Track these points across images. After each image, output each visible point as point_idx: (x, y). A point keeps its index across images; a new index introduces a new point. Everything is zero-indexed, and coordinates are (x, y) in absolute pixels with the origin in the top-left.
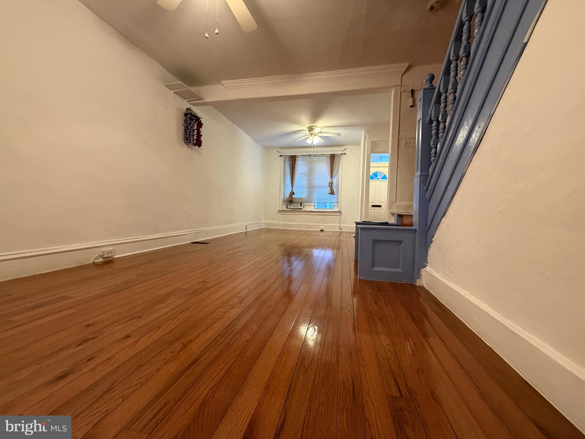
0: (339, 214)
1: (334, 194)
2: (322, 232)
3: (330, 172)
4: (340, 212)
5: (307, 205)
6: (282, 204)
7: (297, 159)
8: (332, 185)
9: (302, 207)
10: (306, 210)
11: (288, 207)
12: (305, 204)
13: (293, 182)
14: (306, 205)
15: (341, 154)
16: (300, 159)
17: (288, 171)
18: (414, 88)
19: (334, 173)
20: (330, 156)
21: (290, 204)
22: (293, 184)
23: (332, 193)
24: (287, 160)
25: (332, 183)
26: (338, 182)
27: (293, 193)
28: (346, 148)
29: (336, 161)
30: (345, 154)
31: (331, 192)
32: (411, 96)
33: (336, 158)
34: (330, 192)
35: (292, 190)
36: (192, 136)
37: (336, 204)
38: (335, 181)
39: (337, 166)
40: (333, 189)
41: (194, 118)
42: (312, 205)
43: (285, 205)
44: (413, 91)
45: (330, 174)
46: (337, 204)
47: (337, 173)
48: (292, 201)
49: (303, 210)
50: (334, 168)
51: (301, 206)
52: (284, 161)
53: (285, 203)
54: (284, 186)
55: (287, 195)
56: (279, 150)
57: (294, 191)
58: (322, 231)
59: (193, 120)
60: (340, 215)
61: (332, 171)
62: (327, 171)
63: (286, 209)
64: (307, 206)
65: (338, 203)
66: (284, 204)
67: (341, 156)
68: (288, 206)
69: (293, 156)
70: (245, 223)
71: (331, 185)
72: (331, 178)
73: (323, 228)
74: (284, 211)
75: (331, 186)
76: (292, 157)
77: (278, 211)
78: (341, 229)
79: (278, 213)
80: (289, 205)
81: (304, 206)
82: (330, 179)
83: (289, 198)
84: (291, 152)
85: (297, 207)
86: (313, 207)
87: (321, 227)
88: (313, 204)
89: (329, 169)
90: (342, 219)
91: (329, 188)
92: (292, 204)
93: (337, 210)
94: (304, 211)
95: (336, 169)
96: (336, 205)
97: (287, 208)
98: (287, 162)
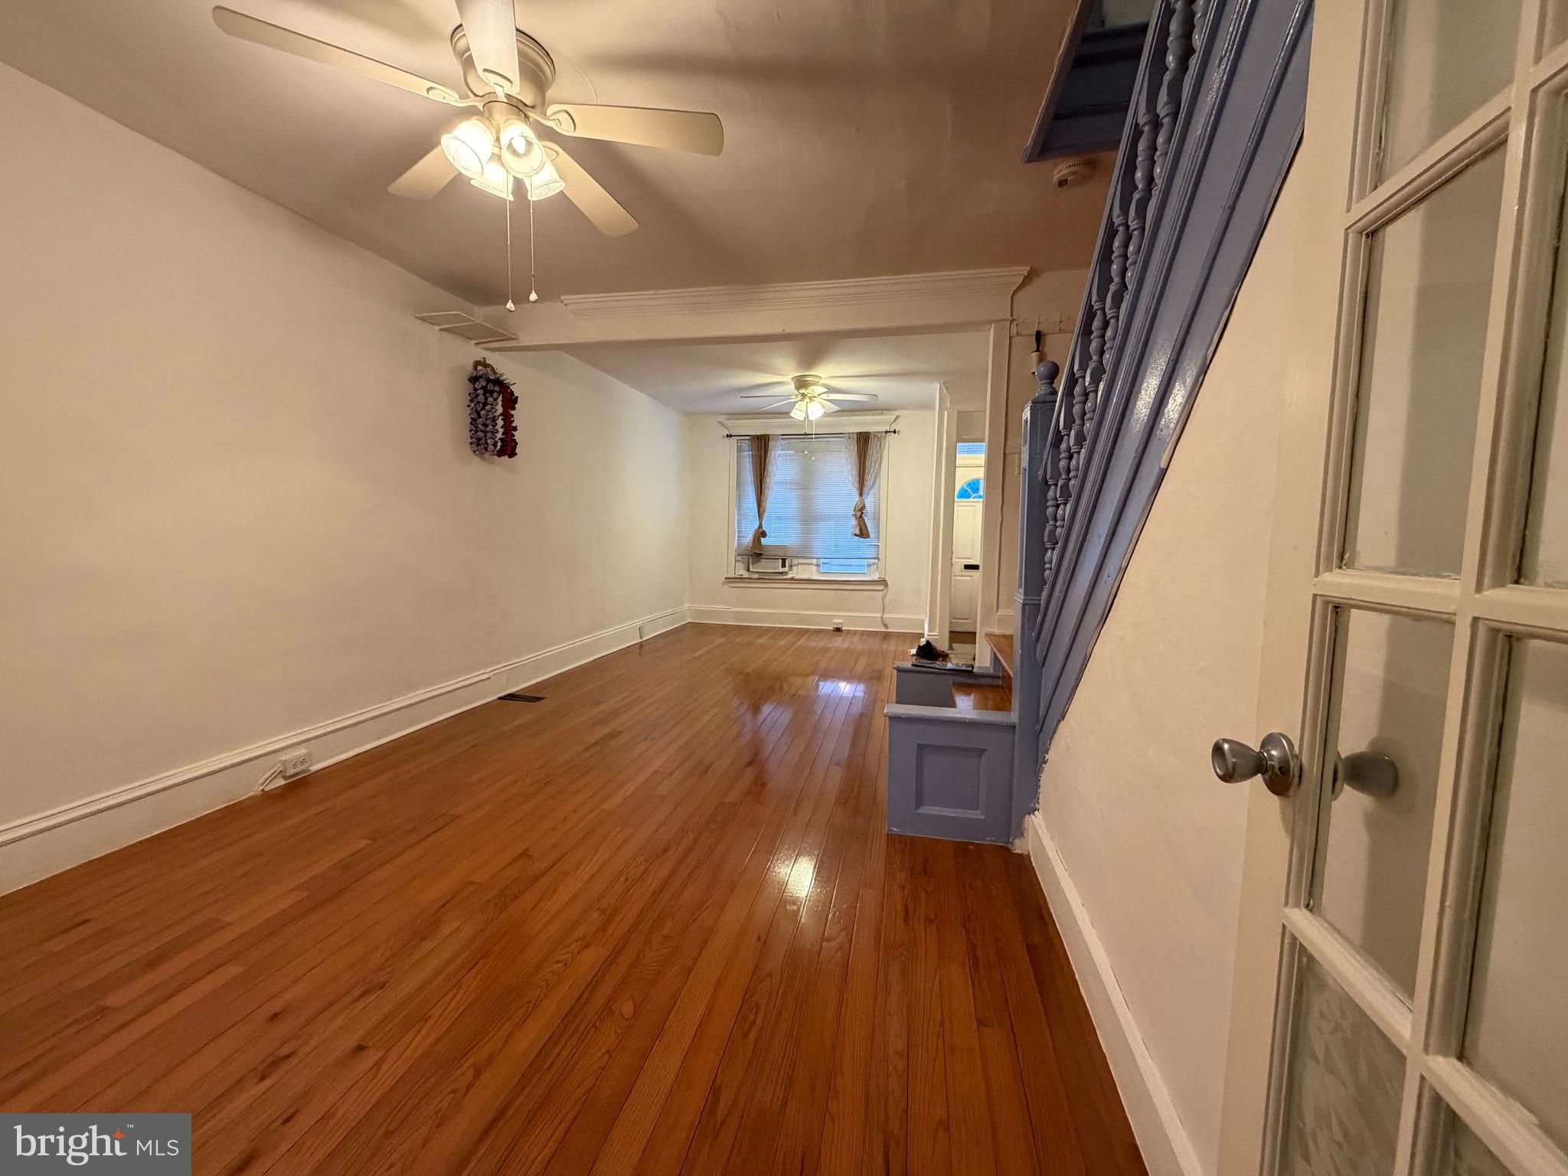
0: (882, 588)
1: (869, 537)
2: (838, 633)
3: (857, 479)
4: (883, 582)
5: (799, 564)
6: (736, 561)
7: (771, 444)
8: (862, 513)
9: (786, 569)
10: (797, 577)
11: (751, 570)
12: (795, 561)
13: (763, 504)
14: (796, 563)
15: (887, 432)
16: (778, 444)
17: (749, 477)
18: (1042, 328)
19: (869, 482)
20: (856, 436)
21: (757, 562)
22: (761, 510)
23: (863, 533)
24: (746, 445)
25: (863, 507)
26: (878, 505)
27: (764, 534)
28: (897, 417)
29: (872, 450)
30: (895, 432)
31: (861, 530)
32: (1035, 348)
33: (873, 444)
34: (858, 532)
35: (760, 526)
36: (489, 435)
37: (872, 561)
38: (869, 501)
39: (875, 465)
40: (864, 521)
41: (495, 389)
42: (812, 564)
43: (742, 563)
44: (1039, 336)
45: (857, 485)
46: (876, 561)
47: (874, 483)
48: (761, 555)
49: (789, 576)
50: (867, 470)
51: (784, 566)
52: (739, 450)
53: (742, 558)
54: (739, 515)
55: (748, 539)
56: (722, 418)
57: (764, 528)
58: (838, 630)
59: (492, 392)
60: (883, 590)
61: (863, 477)
62: (850, 476)
63: (746, 575)
64: (799, 566)
65: (878, 558)
66: (739, 561)
67: (885, 437)
68: (751, 567)
69: (761, 435)
70: (637, 622)
71: (860, 513)
72: (861, 495)
73: (841, 623)
74: (741, 579)
75: (861, 516)
76: (758, 438)
77: (726, 578)
78: (886, 626)
79: (723, 584)
80: (753, 564)
81: (791, 566)
82: (857, 498)
83: (751, 547)
84: (757, 427)
85: (775, 568)
86: (814, 568)
87: (834, 621)
88: (814, 561)
89: (855, 472)
90: (887, 599)
91: (854, 522)
92: (760, 561)
93: (876, 578)
94: (792, 579)
95: (872, 471)
96: (874, 564)
97: (748, 570)
98: (746, 451)
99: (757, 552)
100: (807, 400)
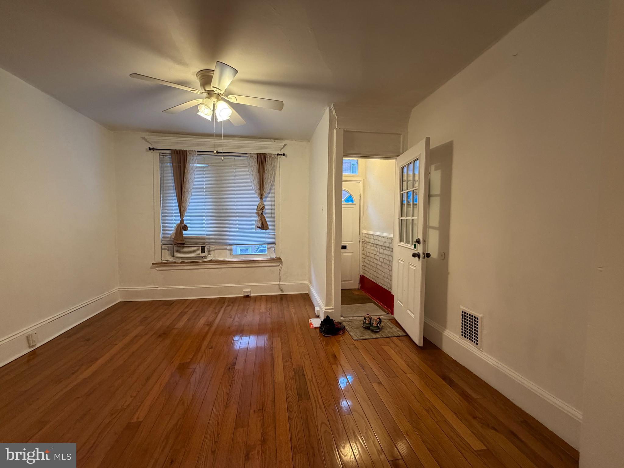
0: (278, 264)
1: (268, 229)
2: (248, 299)
3: (259, 187)
4: (279, 260)
5: (215, 249)
6: (162, 249)
7: (189, 157)
8: (263, 211)
9: (205, 254)
10: (214, 259)
11: (175, 255)
12: (213, 248)
13: (183, 205)
14: (213, 249)
15: (278, 155)
16: (195, 158)
17: (170, 182)
20: (256, 156)
21: (180, 250)
22: (182, 209)
23: (264, 226)
24: (168, 158)
25: (263, 207)
26: (273, 206)
27: (185, 228)
28: (285, 145)
29: (268, 167)
30: (284, 155)
31: (262, 224)
33: (268, 161)
34: (260, 226)
35: (182, 221)
37: (270, 246)
38: (267, 203)
39: (271, 177)
40: (264, 218)
42: (226, 249)
43: (168, 250)
45: (258, 191)
46: (274, 245)
47: (270, 190)
48: (183, 244)
49: (208, 259)
50: (265, 181)
51: (203, 251)
52: (162, 161)
53: (168, 247)
54: (163, 213)
55: (172, 231)
56: (147, 135)
57: (186, 223)
58: (248, 296)
60: (279, 265)
61: (263, 187)
62: (253, 185)
63: (171, 260)
64: (216, 251)
65: (275, 244)
66: (165, 249)
67: (277, 159)
68: (175, 254)
69: (180, 150)
71: (261, 212)
72: (261, 198)
73: (250, 292)
74: (167, 263)
75: (262, 214)
76: (177, 153)
77: (153, 264)
78: (282, 290)
79: (151, 268)
80: (177, 251)
81: (209, 251)
82: (258, 201)
83: (174, 239)
84: (176, 143)
85: (197, 254)
86: (228, 252)
87: (245, 290)
88: (228, 247)
89: (256, 182)
90: (282, 272)
91: (257, 218)
92: (183, 249)
93: (274, 256)
94: (211, 261)
95: (269, 181)
96: (272, 247)
97: (173, 256)
98: (168, 163)
99: (180, 242)
100: (214, 99)
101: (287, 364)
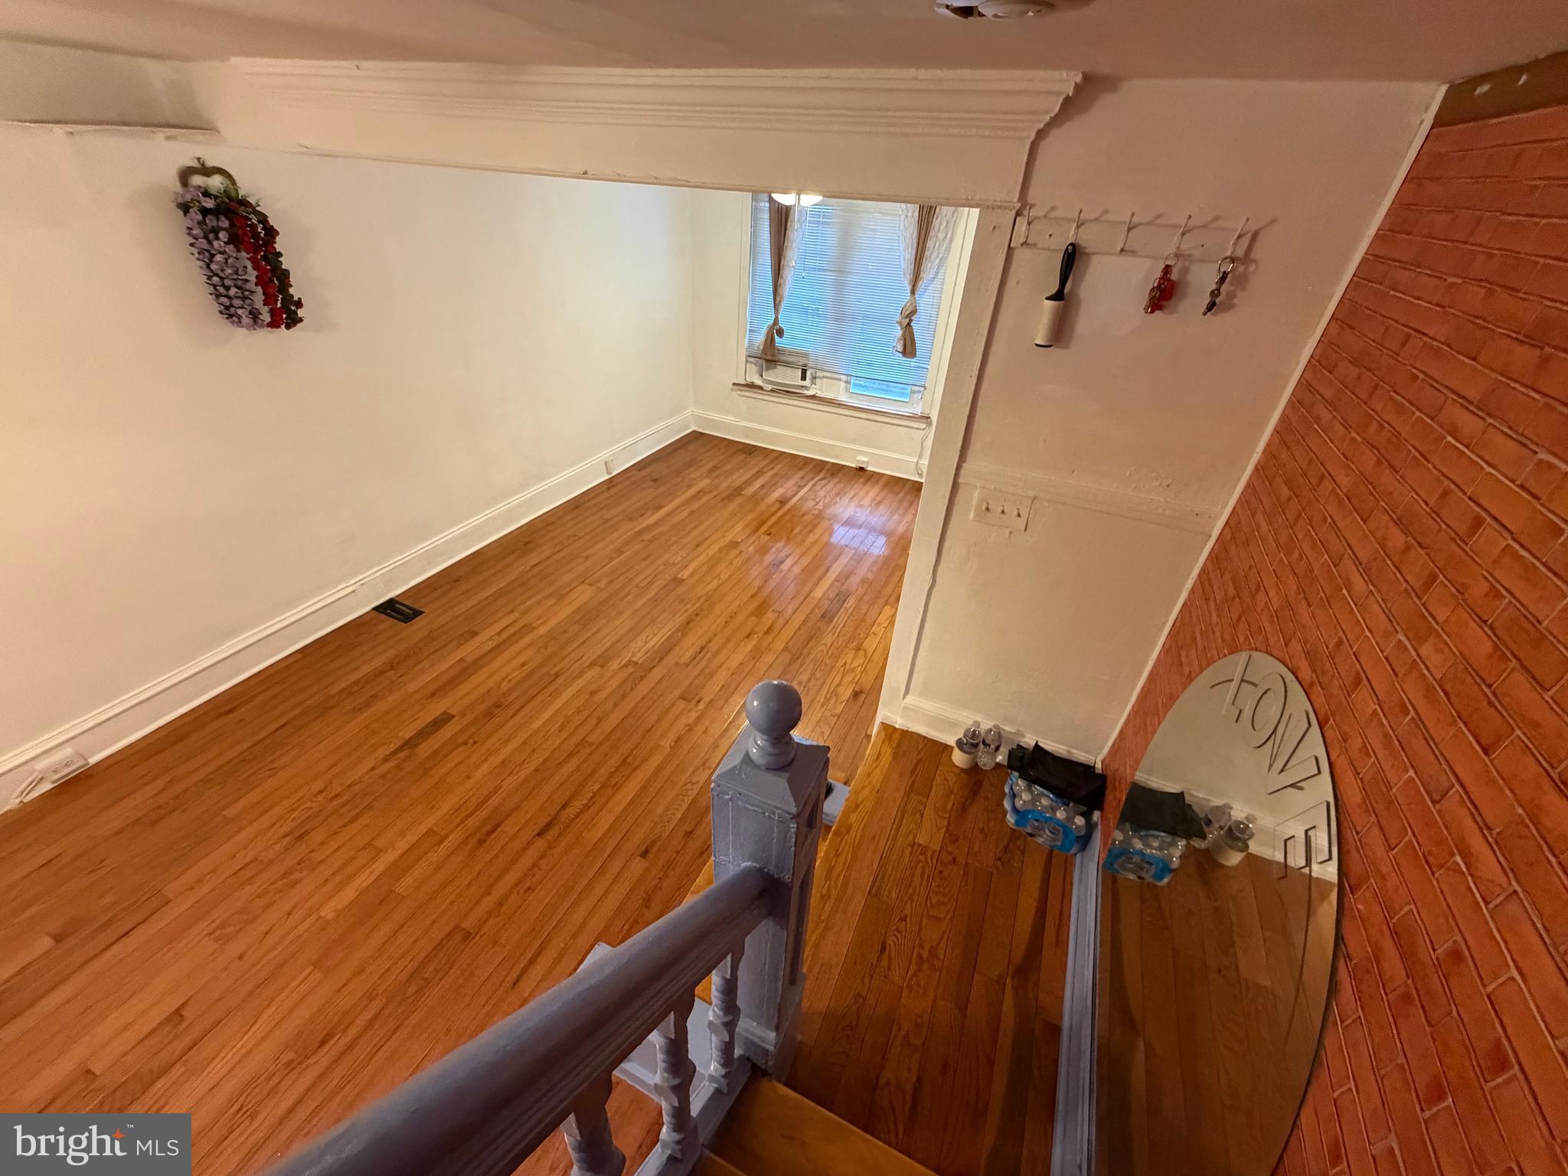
0: (924, 426)
1: (916, 356)
2: (861, 473)
3: (912, 267)
4: (927, 419)
5: (824, 377)
6: (747, 361)
8: (911, 320)
9: (807, 383)
10: (820, 394)
11: (764, 376)
12: (820, 374)
13: (780, 291)
19: (926, 275)
21: (770, 369)
22: (778, 299)
23: (908, 349)
25: (915, 311)
26: (937, 308)
27: (780, 333)
29: (938, 222)
31: (906, 345)
34: (901, 348)
35: (776, 320)
37: (916, 389)
38: (924, 302)
40: (912, 333)
42: (840, 380)
43: (756, 365)
44: (1072, 259)
45: (909, 277)
46: (922, 389)
47: (937, 273)
48: (775, 359)
49: (810, 393)
50: (927, 254)
51: (804, 378)
53: (754, 360)
54: (751, 301)
55: (760, 338)
57: (781, 324)
58: (861, 469)
60: (924, 429)
61: (920, 267)
62: (902, 260)
63: (758, 382)
64: (824, 380)
65: (924, 386)
66: (751, 362)
68: (764, 374)
70: (605, 454)
71: (908, 320)
72: (913, 292)
73: (868, 462)
74: (752, 386)
75: (909, 324)
77: (734, 384)
78: (920, 474)
79: (732, 390)
80: (767, 369)
81: (814, 378)
82: (906, 296)
83: (763, 348)
85: (794, 380)
86: (843, 384)
87: (859, 458)
88: (843, 378)
89: (910, 254)
90: (927, 444)
91: (896, 332)
92: (775, 368)
93: (918, 411)
94: (813, 397)
95: (933, 256)
96: (919, 392)
97: (761, 377)
98: (765, 201)
99: (771, 355)
101: (836, 583)
